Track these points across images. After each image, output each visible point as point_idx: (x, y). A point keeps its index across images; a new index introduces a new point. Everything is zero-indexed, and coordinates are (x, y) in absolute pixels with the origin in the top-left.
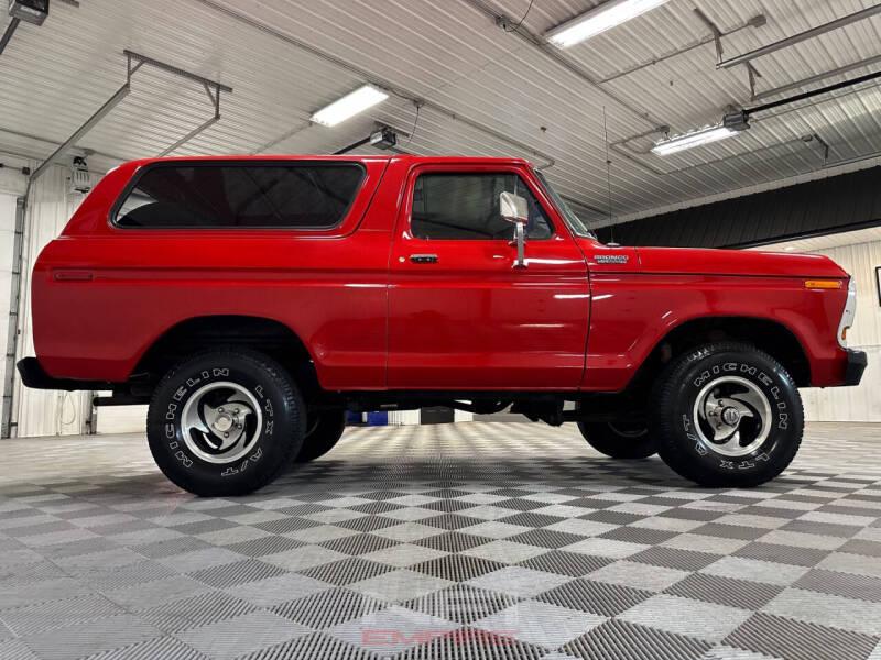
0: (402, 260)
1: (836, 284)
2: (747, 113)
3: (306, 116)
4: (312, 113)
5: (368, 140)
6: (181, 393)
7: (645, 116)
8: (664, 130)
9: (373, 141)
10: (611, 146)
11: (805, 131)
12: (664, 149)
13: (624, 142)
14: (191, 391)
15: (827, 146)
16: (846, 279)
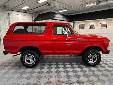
0: (52, 39)
1: (108, 42)
2: (99, 2)
3: (37, 1)
4: (38, 1)
5: (46, 4)
6: (24, 56)
7: (85, 2)
8: (88, 3)
9: (47, 5)
10: (80, 5)
11: (107, 4)
12: (87, 6)
13: (82, 5)
14: (25, 56)
15: (110, 5)
16: (109, 41)
